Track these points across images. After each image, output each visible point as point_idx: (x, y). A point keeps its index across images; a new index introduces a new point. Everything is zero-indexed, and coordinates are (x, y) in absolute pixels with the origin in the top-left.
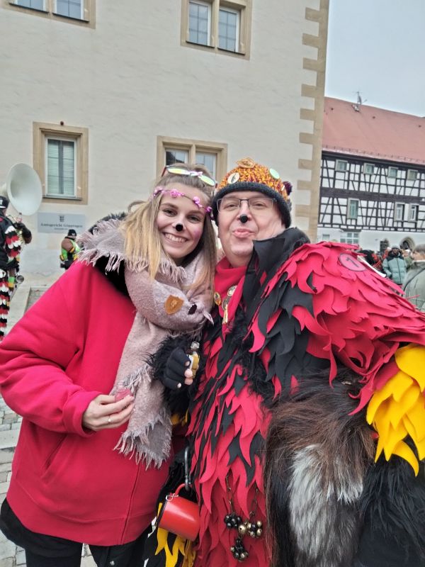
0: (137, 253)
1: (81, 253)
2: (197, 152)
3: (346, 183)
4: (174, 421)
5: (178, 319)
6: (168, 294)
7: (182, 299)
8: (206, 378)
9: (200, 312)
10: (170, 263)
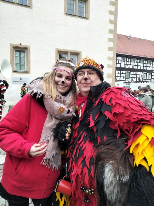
0: (48, 92)
1: (27, 92)
2: (70, 54)
3: (125, 65)
4: (62, 153)
5: (63, 115)
6: (59, 106)
7: (65, 108)
8: (73, 137)
9: (71, 113)
10: (60, 95)
